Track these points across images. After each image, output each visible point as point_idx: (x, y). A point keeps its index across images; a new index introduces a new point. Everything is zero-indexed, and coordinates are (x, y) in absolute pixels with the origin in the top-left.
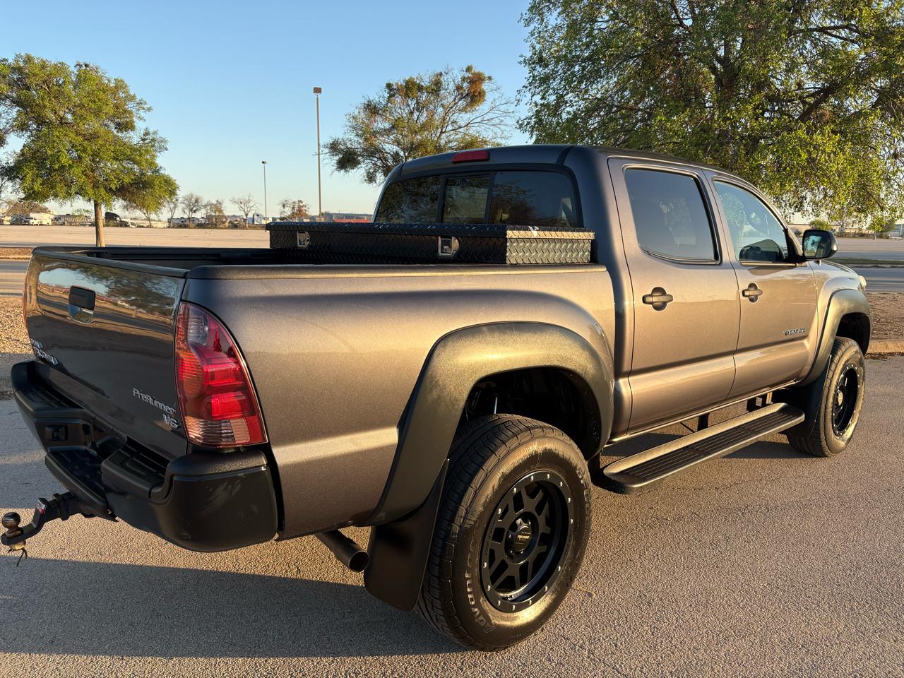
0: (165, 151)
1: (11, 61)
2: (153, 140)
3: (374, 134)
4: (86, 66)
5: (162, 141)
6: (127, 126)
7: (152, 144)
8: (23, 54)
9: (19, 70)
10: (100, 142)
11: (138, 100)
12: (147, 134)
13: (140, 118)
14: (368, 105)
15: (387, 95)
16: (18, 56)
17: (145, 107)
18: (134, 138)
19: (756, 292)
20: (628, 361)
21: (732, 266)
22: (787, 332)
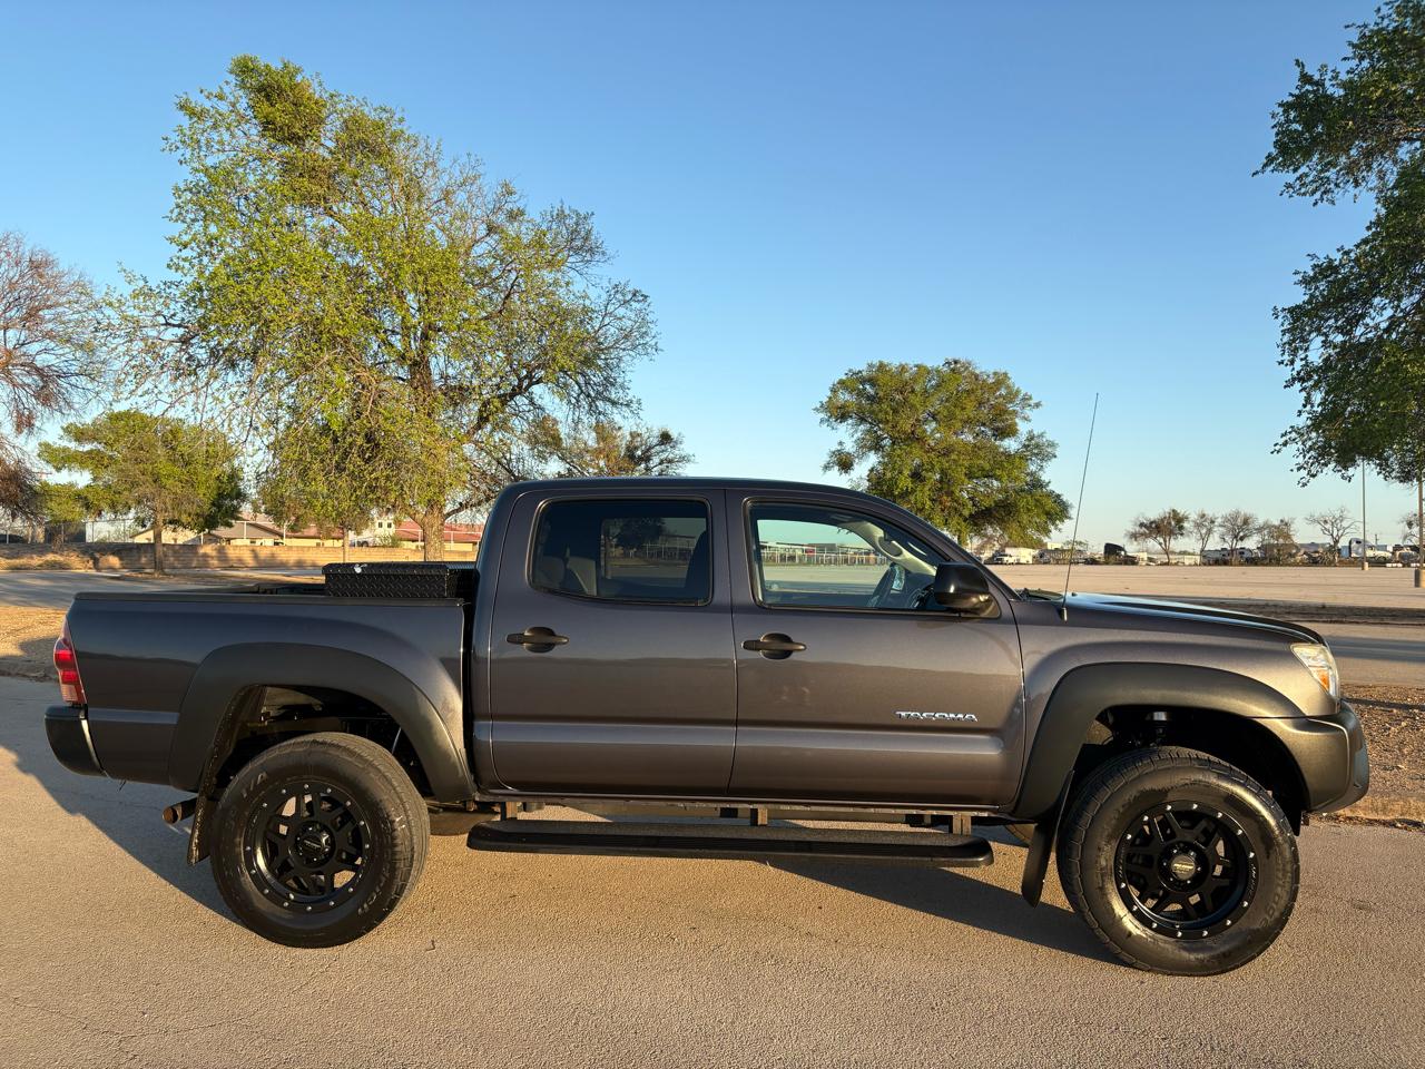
0: (1054, 459)
4: (956, 362)
5: (1049, 446)
6: (1007, 432)
7: (1038, 449)
9: (872, 381)
11: (1020, 397)
12: (1031, 438)
13: (1026, 419)
16: (870, 366)
17: (1032, 402)
18: (1011, 445)
19: (787, 646)
20: (484, 702)
21: (733, 609)
22: (903, 714)
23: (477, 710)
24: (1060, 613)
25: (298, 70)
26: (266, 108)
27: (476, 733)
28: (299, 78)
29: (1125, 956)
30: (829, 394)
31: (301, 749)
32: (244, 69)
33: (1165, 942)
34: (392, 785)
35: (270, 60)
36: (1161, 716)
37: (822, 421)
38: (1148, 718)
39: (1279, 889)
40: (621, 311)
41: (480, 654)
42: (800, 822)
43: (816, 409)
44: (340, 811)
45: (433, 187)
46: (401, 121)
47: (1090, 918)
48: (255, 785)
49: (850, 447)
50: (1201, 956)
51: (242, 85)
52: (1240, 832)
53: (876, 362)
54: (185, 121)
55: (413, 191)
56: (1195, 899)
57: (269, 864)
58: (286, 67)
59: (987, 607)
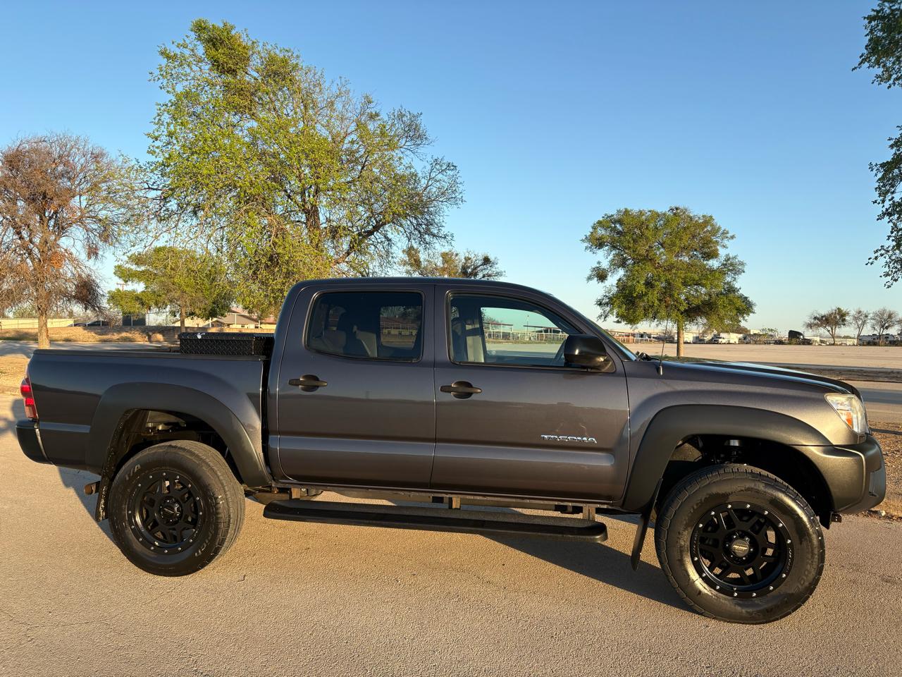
0: (743, 274)
1: (615, 216)
4: (677, 209)
5: (740, 265)
6: (712, 255)
7: (732, 267)
9: (620, 222)
11: (721, 232)
12: (728, 259)
13: (724, 246)
16: (619, 211)
17: (729, 235)
18: (714, 263)
19: (469, 390)
20: (275, 424)
21: (435, 364)
22: (546, 437)
23: (271, 427)
24: (658, 370)
25: (232, 27)
26: (213, 52)
27: (270, 443)
28: (233, 32)
29: (697, 607)
30: (591, 230)
31: (161, 451)
32: (200, 28)
33: (725, 599)
34: (216, 474)
35: (215, 21)
36: (735, 443)
37: (586, 248)
38: (726, 444)
39: (809, 566)
40: (440, 176)
41: (272, 392)
42: (520, 510)
43: (583, 240)
44: (186, 490)
45: (320, 99)
46: (298, 57)
47: (672, 579)
48: (133, 473)
49: (605, 264)
50: (750, 610)
51: (199, 38)
52: (781, 525)
53: (622, 209)
54: (164, 61)
55: (307, 102)
56: (749, 572)
57: (143, 521)
58: (225, 25)
59: (606, 365)
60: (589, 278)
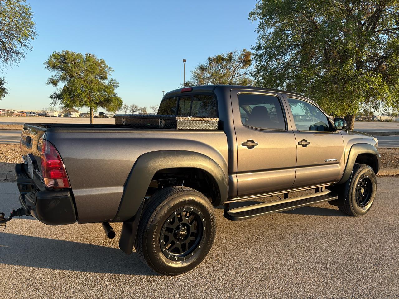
0: (118, 87)
1: (61, 53)
2: (114, 83)
3: (203, 79)
4: (90, 54)
5: (117, 83)
6: (104, 78)
7: (114, 84)
8: (65, 50)
9: (63, 56)
10: (93, 84)
11: (109, 67)
12: (112, 80)
13: (110, 75)
14: (201, 67)
15: (209, 63)
16: (63, 51)
17: (112, 70)
18: (106, 82)
19: (306, 143)
20: (235, 168)
21: (293, 132)
22: (326, 160)
23: (232, 171)
24: (346, 131)
27: (231, 179)
30: (49, 59)
37: (46, 68)
49: (56, 78)
60: (47, 84)
